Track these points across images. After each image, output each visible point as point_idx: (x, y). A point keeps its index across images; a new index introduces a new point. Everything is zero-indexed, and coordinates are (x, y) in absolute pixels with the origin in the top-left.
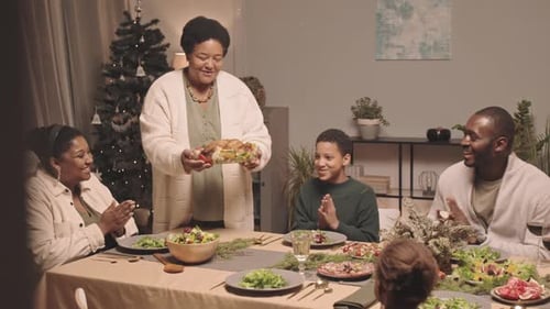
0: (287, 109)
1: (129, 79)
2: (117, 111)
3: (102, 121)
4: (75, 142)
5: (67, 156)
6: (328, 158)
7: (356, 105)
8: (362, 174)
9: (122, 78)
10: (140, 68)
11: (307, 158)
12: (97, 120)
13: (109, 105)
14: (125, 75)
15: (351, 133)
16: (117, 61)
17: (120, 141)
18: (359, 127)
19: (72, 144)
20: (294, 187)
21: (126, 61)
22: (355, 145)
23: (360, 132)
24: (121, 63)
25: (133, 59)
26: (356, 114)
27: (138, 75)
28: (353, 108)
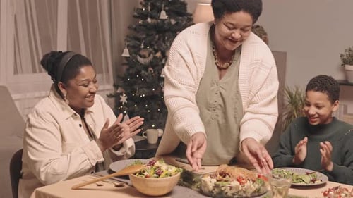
0: (285, 53)
1: (154, 21)
2: (142, 46)
3: (130, 54)
4: (83, 70)
5: (73, 82)
6: (318, 107)
7: (344, 53)
8: (345, 112)
9: (149, 20)
10: (163, 13)
11: (299, 95)
12: (126, 54)
13: (137, 42)
14: (152, 18)
15: (338, 76)
16: (145, 6)
17: (143, 72)
18: (345, 72)
19: (79, 73)
20: (287, 119)
21: (153, 6)
22: (341, 87)
23: (346, 76)
24: (149, 8)
25: (158, 4)
26: (344, 60)
27: (162, 18)
28: (342, 56)
